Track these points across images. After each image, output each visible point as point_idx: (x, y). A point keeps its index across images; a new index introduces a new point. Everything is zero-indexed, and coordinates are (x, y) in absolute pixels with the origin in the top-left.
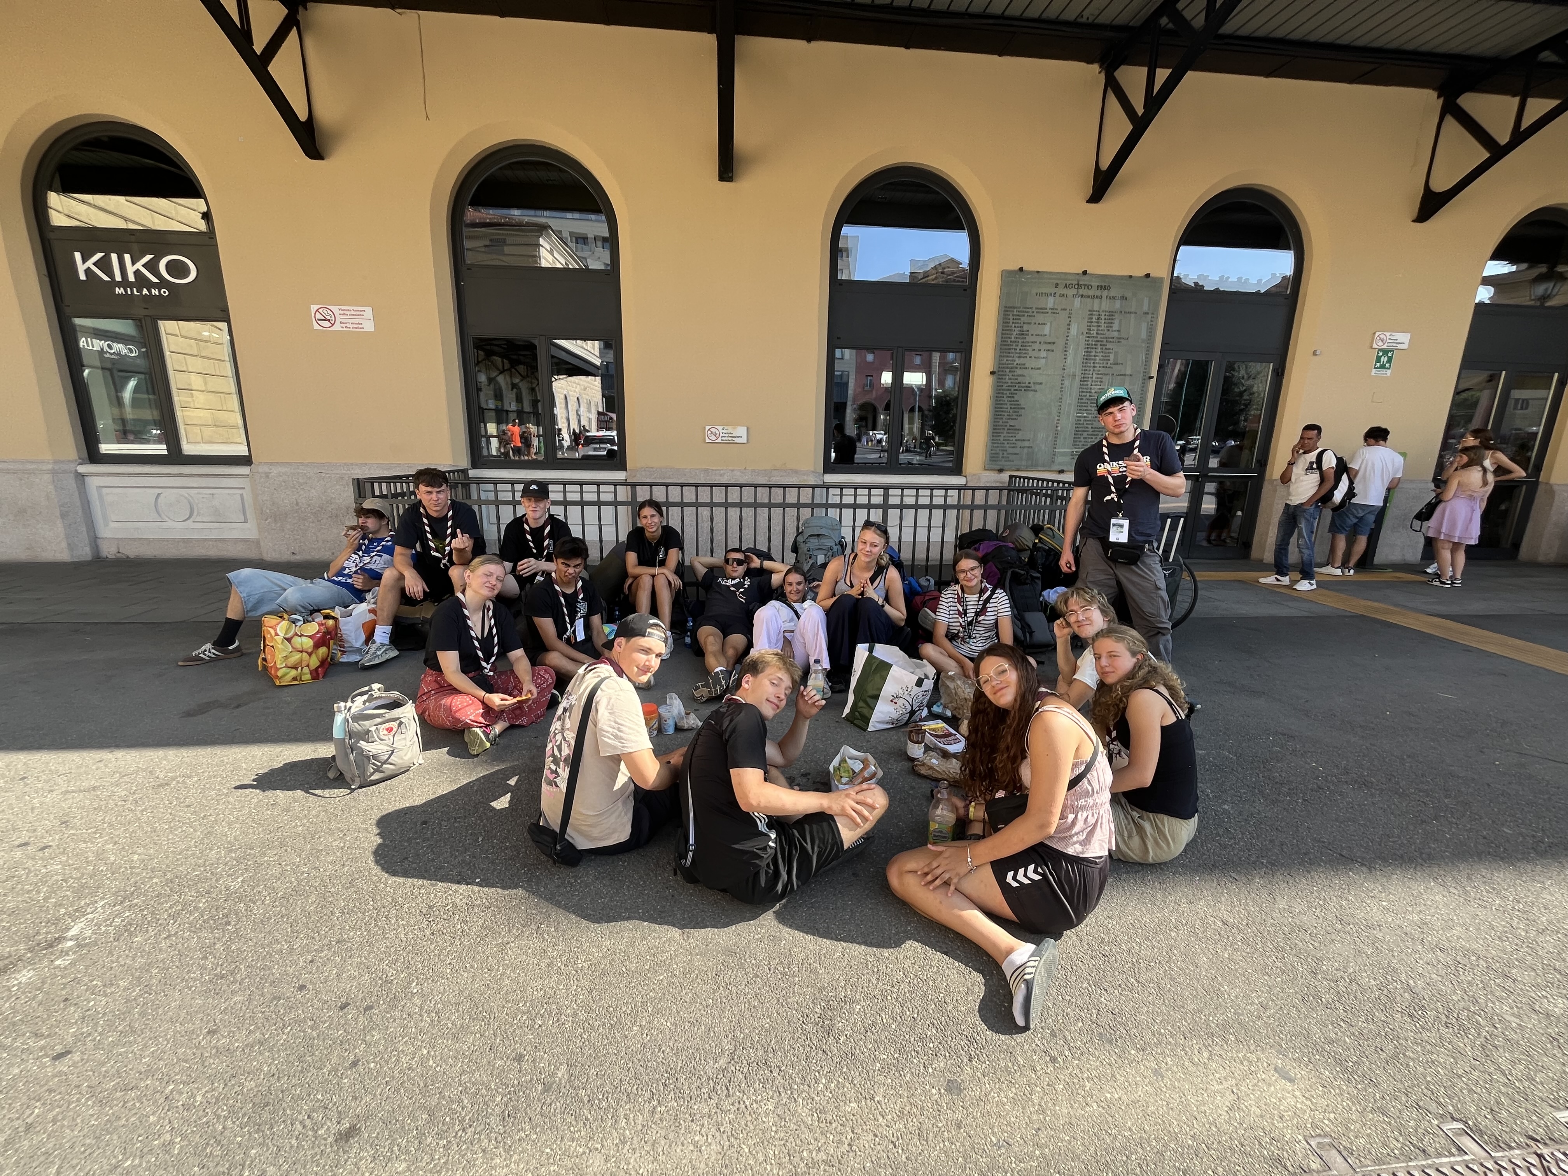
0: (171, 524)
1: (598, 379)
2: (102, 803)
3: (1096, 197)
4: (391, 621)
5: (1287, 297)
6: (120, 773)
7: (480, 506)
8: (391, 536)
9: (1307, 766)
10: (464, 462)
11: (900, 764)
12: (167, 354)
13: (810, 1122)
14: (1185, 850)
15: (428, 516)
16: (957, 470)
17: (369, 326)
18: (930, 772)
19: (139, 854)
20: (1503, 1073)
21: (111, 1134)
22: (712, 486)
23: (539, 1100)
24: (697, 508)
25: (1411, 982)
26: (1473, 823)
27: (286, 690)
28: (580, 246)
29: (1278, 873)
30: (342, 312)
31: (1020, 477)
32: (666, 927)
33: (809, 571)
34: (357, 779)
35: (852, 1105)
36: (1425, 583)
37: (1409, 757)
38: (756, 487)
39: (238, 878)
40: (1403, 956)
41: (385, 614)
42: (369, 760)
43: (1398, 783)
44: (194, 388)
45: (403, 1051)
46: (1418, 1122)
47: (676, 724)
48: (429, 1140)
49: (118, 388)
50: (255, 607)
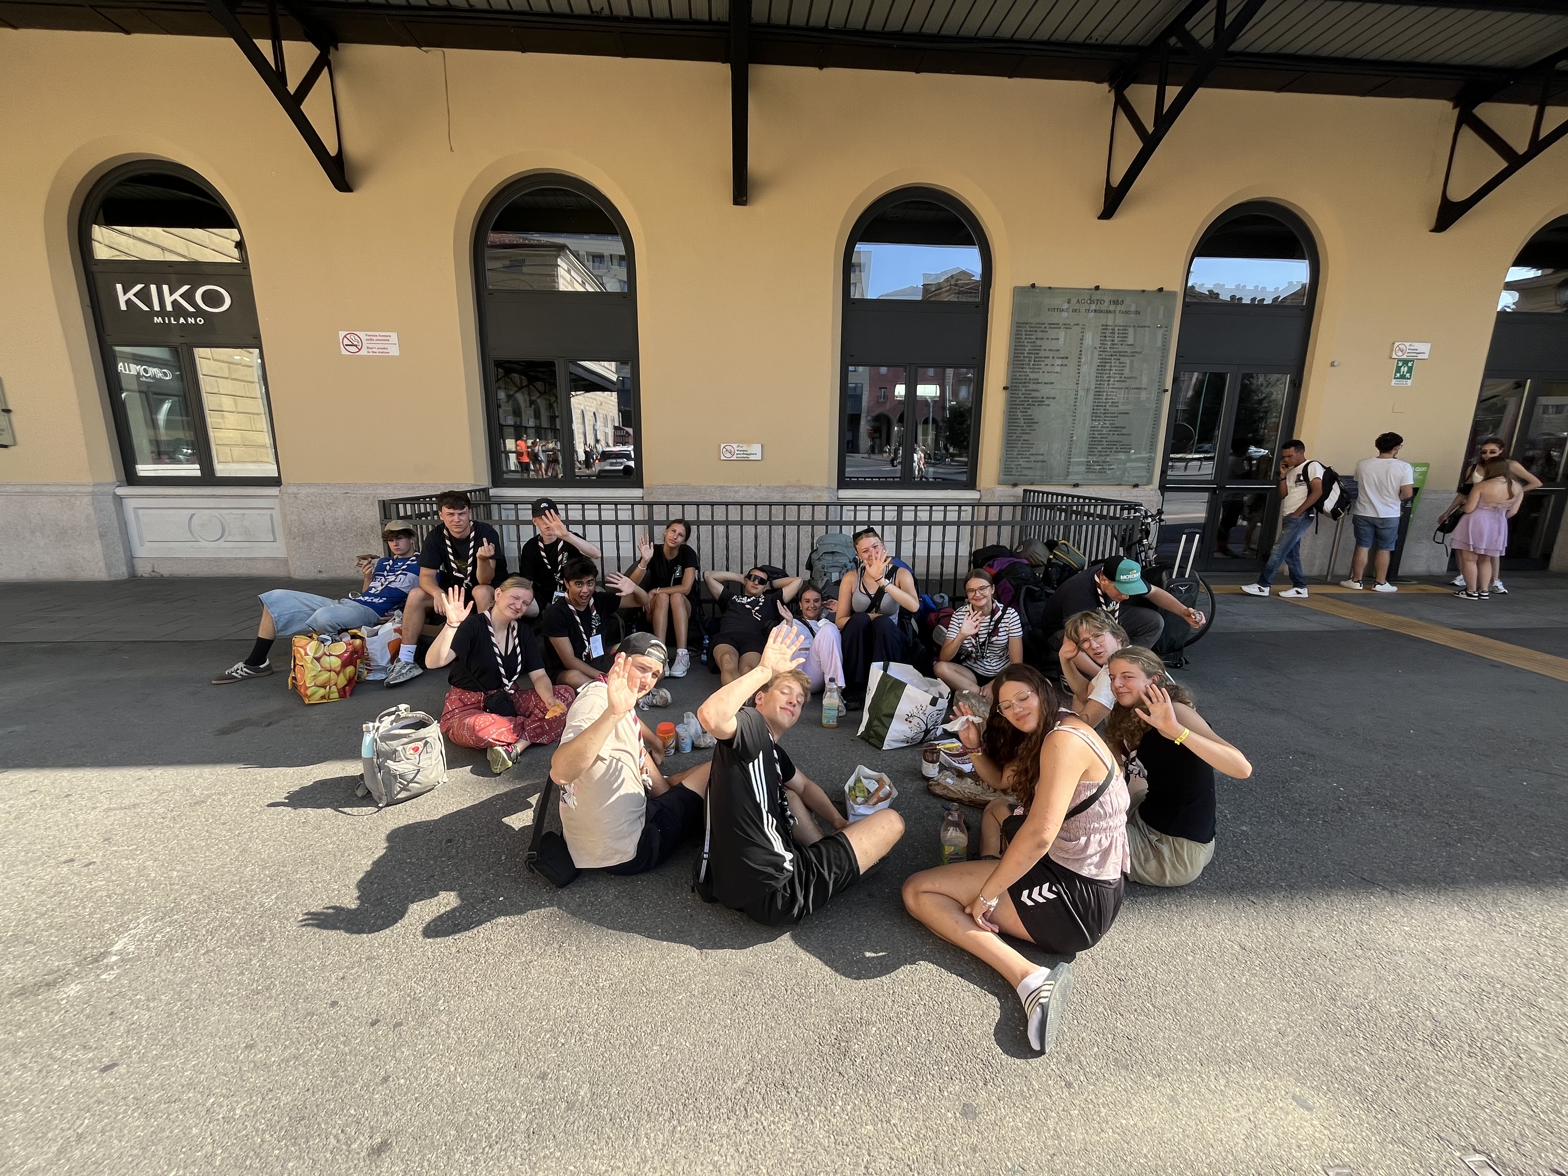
0: (203, 544)
1: (615, 394)
2: (142, 820)
3: (1107, 213)
4: (415, 640)
5: (1302, 309)
6: (159, 791)
7: (501, 526)
8: (416, 556)
9: (1328, 787)
10: (485, 482)
11: (915, 784)
12: (201, 377)
13: (827, 1144)
14: (1202, 874)
15: (451, 538)
16: (971, 484)
17: (394, 351)
18: (945, 792)
19: (178, 871)
20: (1527, 1104)
21: (156, 1145)
22: (727, 504)
23: (562, 1118)
24: (713, 526)
25: (1434, 1010)
26: (1500, 846)
27: (315, 708)
28: (597, 264)
29: (1298, 897)
30: (369, 338)
31: (1034, 492)
32: (685, 947)
33: (824, 588)
34: (385, 798)
35: (868, 1127)
36: (1451, 595)
37: (1433, 776)
38: (770, 505)
39: (272, 895)
40: (1425, 982)
41: (410, 634)
42: (396, 779)
43: (1421, 804)
44: (225, 409)
45: (432, 1068)
46: (1440, 1154)
47: (693, 743)
48: (457, 1156)
49: (152, 410)
50: (285, 627)
